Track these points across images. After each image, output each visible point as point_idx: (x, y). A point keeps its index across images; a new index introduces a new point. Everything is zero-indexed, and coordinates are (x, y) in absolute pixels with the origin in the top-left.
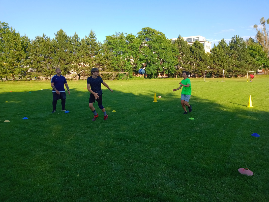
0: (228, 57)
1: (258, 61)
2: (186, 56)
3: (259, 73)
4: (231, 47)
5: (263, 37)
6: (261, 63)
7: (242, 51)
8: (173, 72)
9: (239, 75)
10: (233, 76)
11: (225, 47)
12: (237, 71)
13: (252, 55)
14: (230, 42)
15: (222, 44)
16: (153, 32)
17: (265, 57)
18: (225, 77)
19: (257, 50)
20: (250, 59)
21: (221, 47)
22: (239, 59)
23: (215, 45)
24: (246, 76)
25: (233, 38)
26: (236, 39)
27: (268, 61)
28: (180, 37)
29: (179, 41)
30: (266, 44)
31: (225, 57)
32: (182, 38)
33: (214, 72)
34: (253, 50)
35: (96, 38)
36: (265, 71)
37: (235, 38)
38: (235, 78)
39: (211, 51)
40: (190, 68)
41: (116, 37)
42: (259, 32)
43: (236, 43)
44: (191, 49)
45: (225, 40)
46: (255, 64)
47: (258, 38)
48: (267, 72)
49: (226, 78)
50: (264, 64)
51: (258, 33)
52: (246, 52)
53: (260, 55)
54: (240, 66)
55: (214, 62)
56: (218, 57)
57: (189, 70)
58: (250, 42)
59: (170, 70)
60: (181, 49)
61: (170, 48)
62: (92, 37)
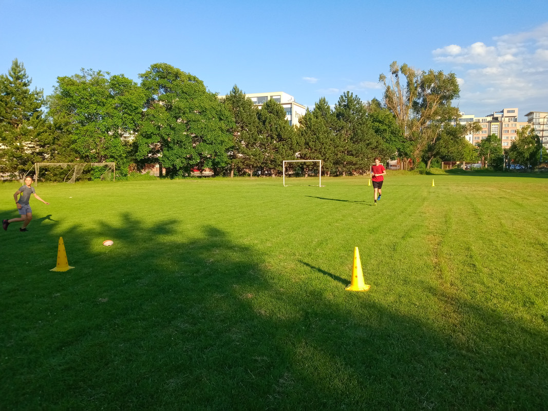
0: (333, 134)
1: (389, 143)
2: (250, 130)
3: (391, 166)
4: (339, 115)
5: (395, 99)
6: (394, 148)
7: (360, 123)
8: (223, 165)
9: (355, 171)
10: (344, 173)
11: (326, 114)
12: (351, 163)
13: (377, 131)
14: (338, 104)
15: (321, 107)
16: (177, 75)
17: (401, 137)
18: (329, 175)
19: (386, 122)
20: (374, 139)
21: (320, 114)
22: (354, 140)
23: (308, 109)
24: (368, 173)
25: (342, 97)
26: (348, 100)
27: (406, 144)
28: (235, 90)
29: (235, 97)
30: (402, 113)
31: (328, 134)
32: (241, 92)
33: (307, 164)
34: (380, 122)
35: (29, 79)
36: (401, 163)
37: (346, 97)
38: (348, 177)
39: (300, 122)
40: (260, 157)
41: (82, 80)
42: (388, 88)
43: (346, 106)
44: (259, 115)
45: (326, 100)
46: (383, 149)
47: (388, 100)
48: (405, 165)
49: (332, 177)
50: (400, 149)
51: (387, 91)
52: (367, 125)
53: (392, 133)
54: (356, 153)
55: (307, 144)
56: (315, 134)
57: (256, 160)
58: (373, 106)
59: (217, 161)
60: (238, 116)
61: (214, 112)
62: (18, 78)
